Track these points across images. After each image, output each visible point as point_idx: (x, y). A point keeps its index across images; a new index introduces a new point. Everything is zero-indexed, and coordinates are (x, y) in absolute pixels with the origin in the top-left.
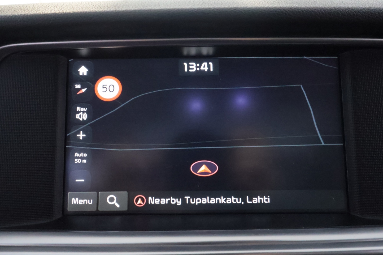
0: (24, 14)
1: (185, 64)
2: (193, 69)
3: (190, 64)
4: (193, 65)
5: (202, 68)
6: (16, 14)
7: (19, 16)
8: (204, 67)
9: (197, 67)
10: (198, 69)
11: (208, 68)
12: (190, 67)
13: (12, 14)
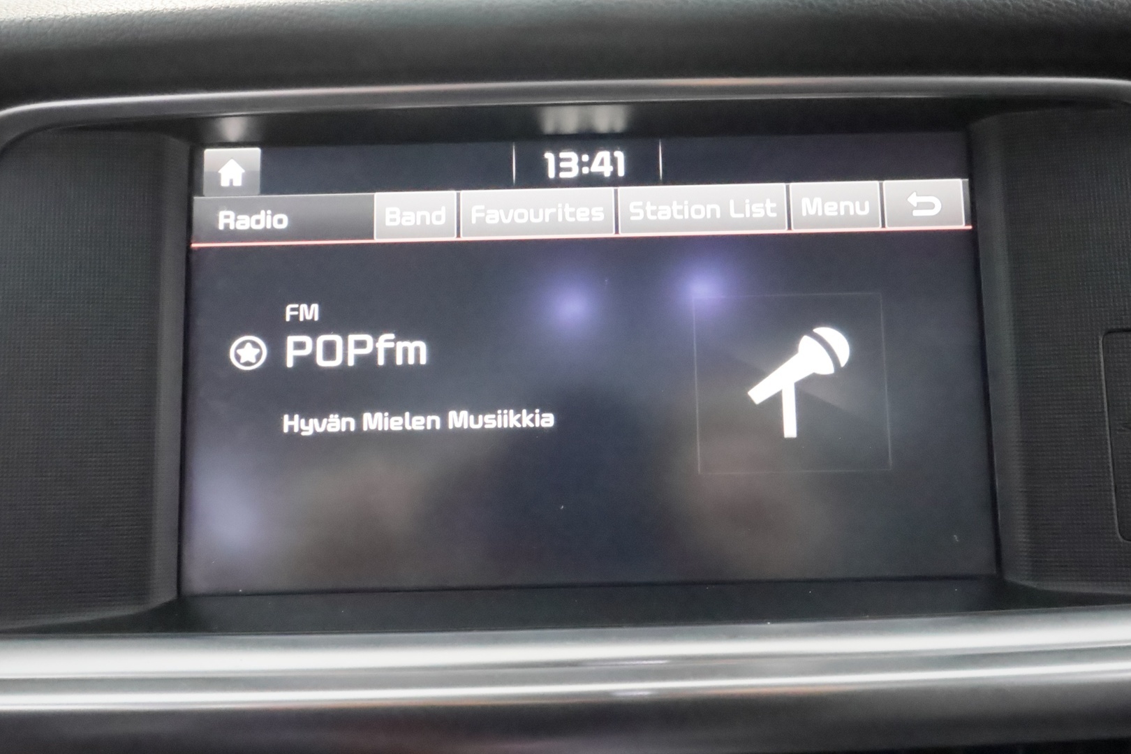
0: (65, 13)
1: (549, 156)
2: (569, 170)
3: (563, 155)
4: (569, 160)
5: (595, 168)
6: (43, 14)
7: (49, 20)
8: (602, 163)
9: (581, 164)
10: (585, 170)
11: (611, 169)
12: (562, 165)
13: (29, 15)
